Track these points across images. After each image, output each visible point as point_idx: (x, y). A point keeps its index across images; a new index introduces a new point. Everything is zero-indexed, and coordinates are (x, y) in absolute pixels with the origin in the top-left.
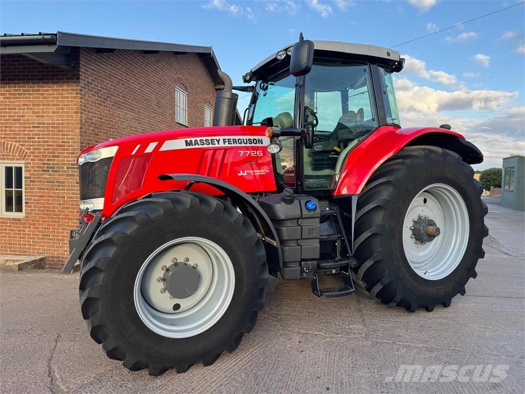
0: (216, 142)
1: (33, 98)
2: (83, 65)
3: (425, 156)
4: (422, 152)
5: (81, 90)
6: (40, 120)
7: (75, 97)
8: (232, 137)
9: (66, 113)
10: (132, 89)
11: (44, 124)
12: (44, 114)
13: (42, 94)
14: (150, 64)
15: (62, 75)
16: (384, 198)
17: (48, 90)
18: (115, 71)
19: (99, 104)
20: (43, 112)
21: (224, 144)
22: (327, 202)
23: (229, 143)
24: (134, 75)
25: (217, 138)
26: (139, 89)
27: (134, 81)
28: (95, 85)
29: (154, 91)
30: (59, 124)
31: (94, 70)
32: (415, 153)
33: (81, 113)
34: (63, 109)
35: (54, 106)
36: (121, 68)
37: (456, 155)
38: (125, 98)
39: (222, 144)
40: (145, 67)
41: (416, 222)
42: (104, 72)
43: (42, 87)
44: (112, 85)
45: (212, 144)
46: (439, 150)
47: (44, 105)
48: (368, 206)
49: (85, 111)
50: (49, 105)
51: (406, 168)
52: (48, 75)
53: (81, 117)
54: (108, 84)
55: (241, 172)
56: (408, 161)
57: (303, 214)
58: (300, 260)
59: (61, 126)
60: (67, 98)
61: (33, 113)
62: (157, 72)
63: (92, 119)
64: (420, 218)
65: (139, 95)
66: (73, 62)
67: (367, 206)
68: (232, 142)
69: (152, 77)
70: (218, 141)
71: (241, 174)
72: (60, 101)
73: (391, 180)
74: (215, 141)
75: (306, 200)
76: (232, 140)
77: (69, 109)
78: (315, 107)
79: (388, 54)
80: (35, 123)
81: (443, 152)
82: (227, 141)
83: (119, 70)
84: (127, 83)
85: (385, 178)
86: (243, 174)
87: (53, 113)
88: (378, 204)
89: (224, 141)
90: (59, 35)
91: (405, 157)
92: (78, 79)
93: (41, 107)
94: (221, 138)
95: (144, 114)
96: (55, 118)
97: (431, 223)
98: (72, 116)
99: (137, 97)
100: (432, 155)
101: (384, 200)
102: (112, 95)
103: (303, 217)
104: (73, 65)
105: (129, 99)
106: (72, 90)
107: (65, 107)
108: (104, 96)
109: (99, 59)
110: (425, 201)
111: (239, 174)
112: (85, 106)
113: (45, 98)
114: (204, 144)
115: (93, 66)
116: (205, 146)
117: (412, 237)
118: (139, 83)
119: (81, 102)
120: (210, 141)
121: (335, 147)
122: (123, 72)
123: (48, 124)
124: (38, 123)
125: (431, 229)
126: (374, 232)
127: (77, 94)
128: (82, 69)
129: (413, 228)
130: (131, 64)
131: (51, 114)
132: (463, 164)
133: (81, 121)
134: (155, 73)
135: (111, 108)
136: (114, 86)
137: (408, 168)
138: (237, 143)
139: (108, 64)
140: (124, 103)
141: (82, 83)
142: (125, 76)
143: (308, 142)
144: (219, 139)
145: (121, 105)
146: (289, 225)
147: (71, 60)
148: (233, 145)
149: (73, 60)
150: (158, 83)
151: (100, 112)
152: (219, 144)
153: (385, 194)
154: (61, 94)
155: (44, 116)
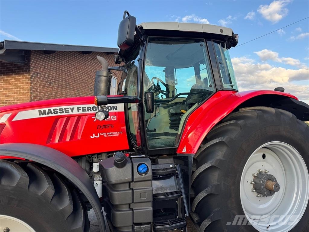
0: (70, 111)
1: (4, 85)
2: (33, 62)
3: (259, 117)
4: (255, 113)
5: (31, 78)
6: (7, 98)
7: (27, 83)
8: (86, 106)
9: (21, 93)
10: (73, 76)
11: (9, 101)
12: (9, 95)
13: (9, 82)
14: (87, 61)
15: (20, 69)
16: (218, 158)
17: (12, 79)
18: (60, 65)
19: (46, 86)
20: (9, 93)
21: (78, 111)
22: (172, 159)
23: (83, 111)
24: (74, 67)
25: (72, 107)
26: (78, 76)
27: (75, 71)
28: (43, 74)
29: (91, 77)
30: (17, 100)
31: (42, 65)
32: (249, 114)
33: (31, 93)
34: (20, 91)
35: (15, 89)
36: (64, 63)
37: (290, 114)
38: (68, 82)
39: (75, 112)
40: (84, 62)
41: (256, 176)
42: (51, 66)
43: (9, 77)
44: (57, 74)
45: (66, 112)
46: (272, 110)
47: (9, 89)
48: (204, 165)
49: (34, 91)
50: (12, 89)
51: (240, 128)
52: (12, 70)
53: (31, 95)
54: (53, 73)
55: (94, 135)
56: (240, 122)
57: (135, 177)
58: (131, 224)
59: (18, 101)
60: (23, 83)
61: (3, 94)
62: (93, 65)
63: (40, 97)
64: (260, 173)
65: (79, 80)
66: (27, 60)
67: (202, 166)
68: (87, 110)
69: (89, 68)
70: (72, 110)
71: (94, 137)
72: (18, 86)
73: (224, 140)
74: (69, 109)
75: (139, 163)
76: (86, 108)
77: (24, 90)
78: (175, 79)
79: (221, 31)
80: (4, 101)
81: (276, 112)
82: (81, 109)
83: (63, 65)
84: (69, 73)
85: (219, 138)
86: (96, 137)
87: (14, 93)
88: (213, 164)
89: (78, 109)
90: (6, 42)
91: (238, 118)
92: (29, 71)
93: (8, 90)
94: (76, 107)
95: (83, 91)
96: (15, 97)
97: (271, 178)
98: (25, 95)
99: (78, 81)
100: (265, 116)
101: (218, 160)
102: (57, 81)
103: (135, 180)
104: (26, 62)
105: (71, 83)
106: (26, 78)
107: (21, 89)
108: (50, 81)
109: (47, 58)
110: (264, 156)
111: (91, 137)
112: (34, 88)
113: (10, 84)
114: (57, 113)
115: (40, 62)
116: (59, 114)
117: (253, 191)
118: (79, 73)
119: (30, 85)
120: (64, 110)
121: (182, 110)
122: (66, 66)
123: (11, 100)
124: (6, 101)
125: (270, 184)
126: (209, 193)
127: (28, 80)
128: (32, 64)
129: (253, 183)
130: (72, 61)
131: (13, 94)
132: (297, 122)
133: (31, 98)
134: (92, 66)
135: (56, 89)
136: (58, 75)
137: (241, 128)
138: (91, 111)
139: (55, 61)
140: (66, 85)
141: (32, 73)
142: (68, 68)
143: (148, 108)
144: (73, 108)
145: (64, 87)
146: (122, 189)
147: (25, 59)
148: (87, 112)
149: (27, 59)
150: (94, 72)
151: (47, 91)
152: (72, 112)
153: (220, 154)
154: (19, 81)
155: (9, 96)
